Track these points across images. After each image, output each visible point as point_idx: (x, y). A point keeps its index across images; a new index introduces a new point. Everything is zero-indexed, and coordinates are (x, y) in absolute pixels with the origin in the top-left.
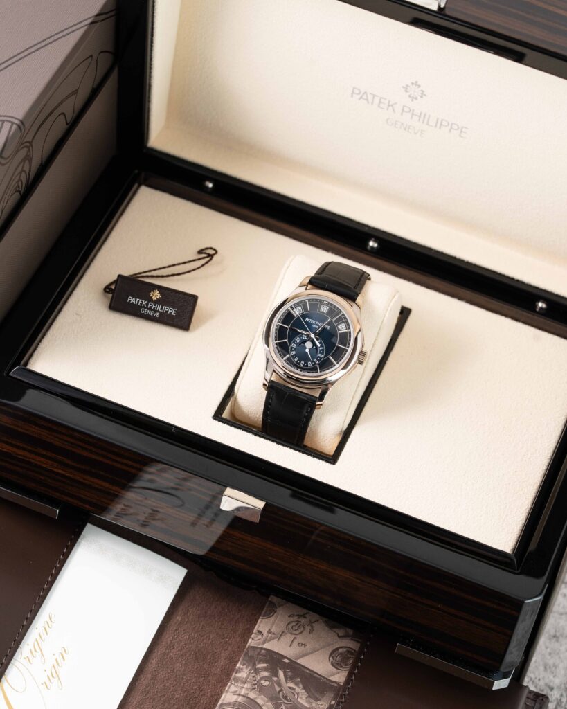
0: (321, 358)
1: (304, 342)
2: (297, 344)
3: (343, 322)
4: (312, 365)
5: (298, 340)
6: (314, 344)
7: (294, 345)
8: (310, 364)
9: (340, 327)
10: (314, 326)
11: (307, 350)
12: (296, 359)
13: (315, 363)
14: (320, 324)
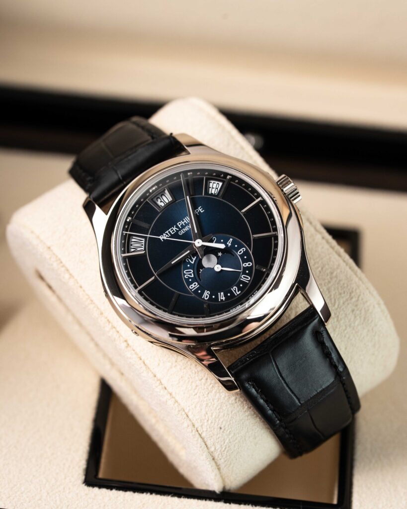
0: (246, 253)
1: (199, 265)
2: (194, 280)
3: (208, 180)
4: (249, 274)
5: (188, 274)
6: (215, 251)
7: (194, 286)
8: (246, 279)
9: (213, 191)
10: (181, 233)
11: (218, 268)
12: (222, 296)
13: (250, 269)
14: (187, 220)
